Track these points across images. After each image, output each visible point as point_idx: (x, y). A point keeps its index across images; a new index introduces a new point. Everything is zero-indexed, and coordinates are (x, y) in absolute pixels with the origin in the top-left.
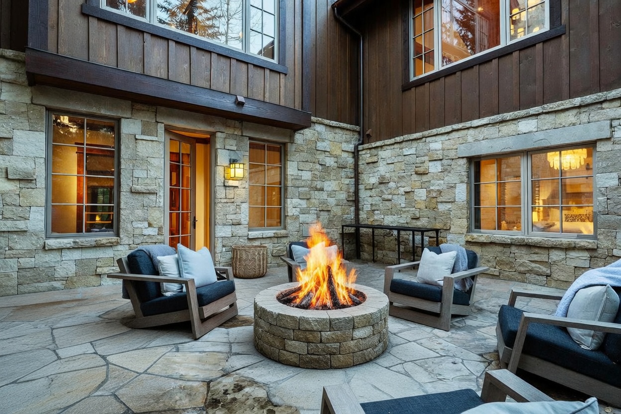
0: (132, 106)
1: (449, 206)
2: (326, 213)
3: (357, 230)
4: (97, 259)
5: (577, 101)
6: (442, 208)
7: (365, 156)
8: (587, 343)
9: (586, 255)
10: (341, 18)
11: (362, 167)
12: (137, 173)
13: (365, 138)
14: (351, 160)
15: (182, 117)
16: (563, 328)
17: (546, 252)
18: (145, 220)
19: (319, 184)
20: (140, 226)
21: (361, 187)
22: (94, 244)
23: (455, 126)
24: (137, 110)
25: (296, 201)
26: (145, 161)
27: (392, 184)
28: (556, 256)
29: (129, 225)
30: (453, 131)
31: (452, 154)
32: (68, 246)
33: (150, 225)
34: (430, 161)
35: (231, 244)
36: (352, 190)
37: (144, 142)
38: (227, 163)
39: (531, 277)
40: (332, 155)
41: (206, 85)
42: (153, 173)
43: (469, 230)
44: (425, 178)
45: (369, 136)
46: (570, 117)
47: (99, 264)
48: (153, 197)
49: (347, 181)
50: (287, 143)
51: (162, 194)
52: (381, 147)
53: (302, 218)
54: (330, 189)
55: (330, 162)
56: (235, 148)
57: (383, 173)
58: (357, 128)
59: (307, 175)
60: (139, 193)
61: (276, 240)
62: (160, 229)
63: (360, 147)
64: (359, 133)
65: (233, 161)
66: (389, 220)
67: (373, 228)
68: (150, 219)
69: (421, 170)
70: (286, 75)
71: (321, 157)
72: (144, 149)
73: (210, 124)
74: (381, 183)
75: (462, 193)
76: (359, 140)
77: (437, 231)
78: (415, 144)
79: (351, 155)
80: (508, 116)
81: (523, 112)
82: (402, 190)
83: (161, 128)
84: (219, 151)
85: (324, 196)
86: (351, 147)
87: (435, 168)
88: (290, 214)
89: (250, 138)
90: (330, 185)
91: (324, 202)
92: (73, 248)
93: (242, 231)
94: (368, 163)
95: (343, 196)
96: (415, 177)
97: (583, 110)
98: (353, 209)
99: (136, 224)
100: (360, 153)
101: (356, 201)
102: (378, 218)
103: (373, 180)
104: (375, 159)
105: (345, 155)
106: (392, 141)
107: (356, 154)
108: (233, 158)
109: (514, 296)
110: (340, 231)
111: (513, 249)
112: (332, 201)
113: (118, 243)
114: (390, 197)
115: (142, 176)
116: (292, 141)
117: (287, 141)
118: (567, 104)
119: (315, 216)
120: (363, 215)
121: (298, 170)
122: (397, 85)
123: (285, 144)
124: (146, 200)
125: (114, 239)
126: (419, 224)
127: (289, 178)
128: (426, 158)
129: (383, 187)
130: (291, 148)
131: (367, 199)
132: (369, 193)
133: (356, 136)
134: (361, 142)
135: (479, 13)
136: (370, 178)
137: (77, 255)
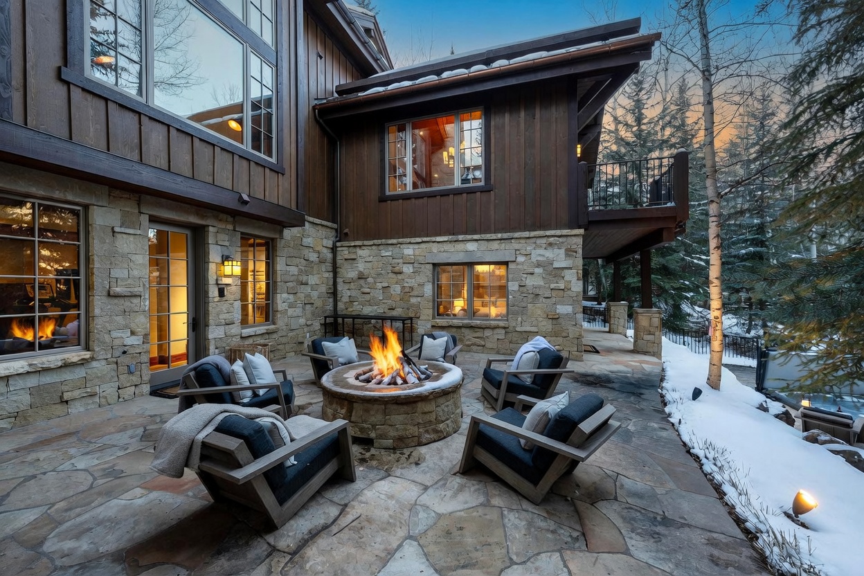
0: (110, 192)
1: (419, 299)
2: (309, 306)
3: (336, 321)
4: (62, 383)
5: (499, 236)
6: (413, 300)
7: (344, 253)
8: (528, 380)
9: (503, 331)
10: (321, 121)
11: (339, 262)
12: (116, 273)
13: (341, 236)
14: (329, 256)
15: (169, 208)
16: (515, 375)
17: (482, 330)
18: (126, 327)
19: (304, 278)
20: (119, 335)
21: (339, 280)
22: (60, 364)
23: (425, 239)
24: (114, 197)
25: (285, 295)
26: (126, 257)
27: (370, 280)
28: (488, 333)
29: (106, 336)
30: (423, 242)
31: (421, 259)
32: (21, 371)
33: (133, 333)
34: (404, 263)
35: (224, 345)
36: (331, 282)
37: (124, 236)
38: (219, 260)
39: (474, 348)
40: (315, 251)
41: (210, 179)
42: (136, 273)
43: (434, 317)
44: (400, 277)
45: (346, 234)
46: (495, 245)
47: (65, 388)
48: (136, 301)
49: (327, 275)
50: (277, 238)
51: (147, 296)
52: (360, 246)
53: (290, 311)
54: (313, 283)
55: (313, 257)
56: (227, 243)
57: (362, 270)
58: (335, 226)
59: (294, 270)
60: (117, 296)
61: (267, 336)
62: (146, 336)
63: (338, 244)
64: (336, 230)
65: (225, 258)
66: (367, 310)
67: (354, 317)
68: (133, 326)
69: (397, 269)
70: (283, 174)
71: (306, 252)
72: (125, 244)
73: (203, 217)
74: (359, 278)
75: (428, 290)
76: (336, 237)
77: (411, 319)
78: (390, 248)
79: (330, 251)
80: (461, 237)
81: (469, 237)
82: (379, 286)
83: (144, 219)
84: (211, 246)
85: (308, 289)
86: (330, 244)
87: (408, 269)
88: (280, 308)
89: (242, 233)
90: (313, 280)
91: (308, 296)
92: (28, 373)
93: (235, 329)
94: (346, 259)
95: (323, 289)
96: (391, 275)
97: (502, 241)
98: (331, 300)
99: (114, 334)
100: (338, 249)
101: (334, 293)
102: (356, 308)
103: (352, 274)
104: (353, 256)
105: (325, 251)
106: (371, 243)
107: (334, 250)
108: (226, 253)
109: (490, 362)
110: (323, 322)
111: (463, 330)
112: (315, 294)
113: (92, 359)
114: (368, 290)
115: (122, 276)
116: (282, 238)
117: (278, 237)
118: (493, 236)
119: (301, 309)
120: (341, 306)
121: (287, 265)
122: (374, 195)
123: (273, 239)
124: (126, 304)
125: (87, 355)
126: (395, 313)
127: (279, 272)
128: (401, 261)
129: (362, 282)
130: (280, 244)
131: (345, 292)
132: (347, 286)
133: (334, 233)
134: (338, 239)
135: (420, 136)
136: (349, 273)
137: (33, 381)
